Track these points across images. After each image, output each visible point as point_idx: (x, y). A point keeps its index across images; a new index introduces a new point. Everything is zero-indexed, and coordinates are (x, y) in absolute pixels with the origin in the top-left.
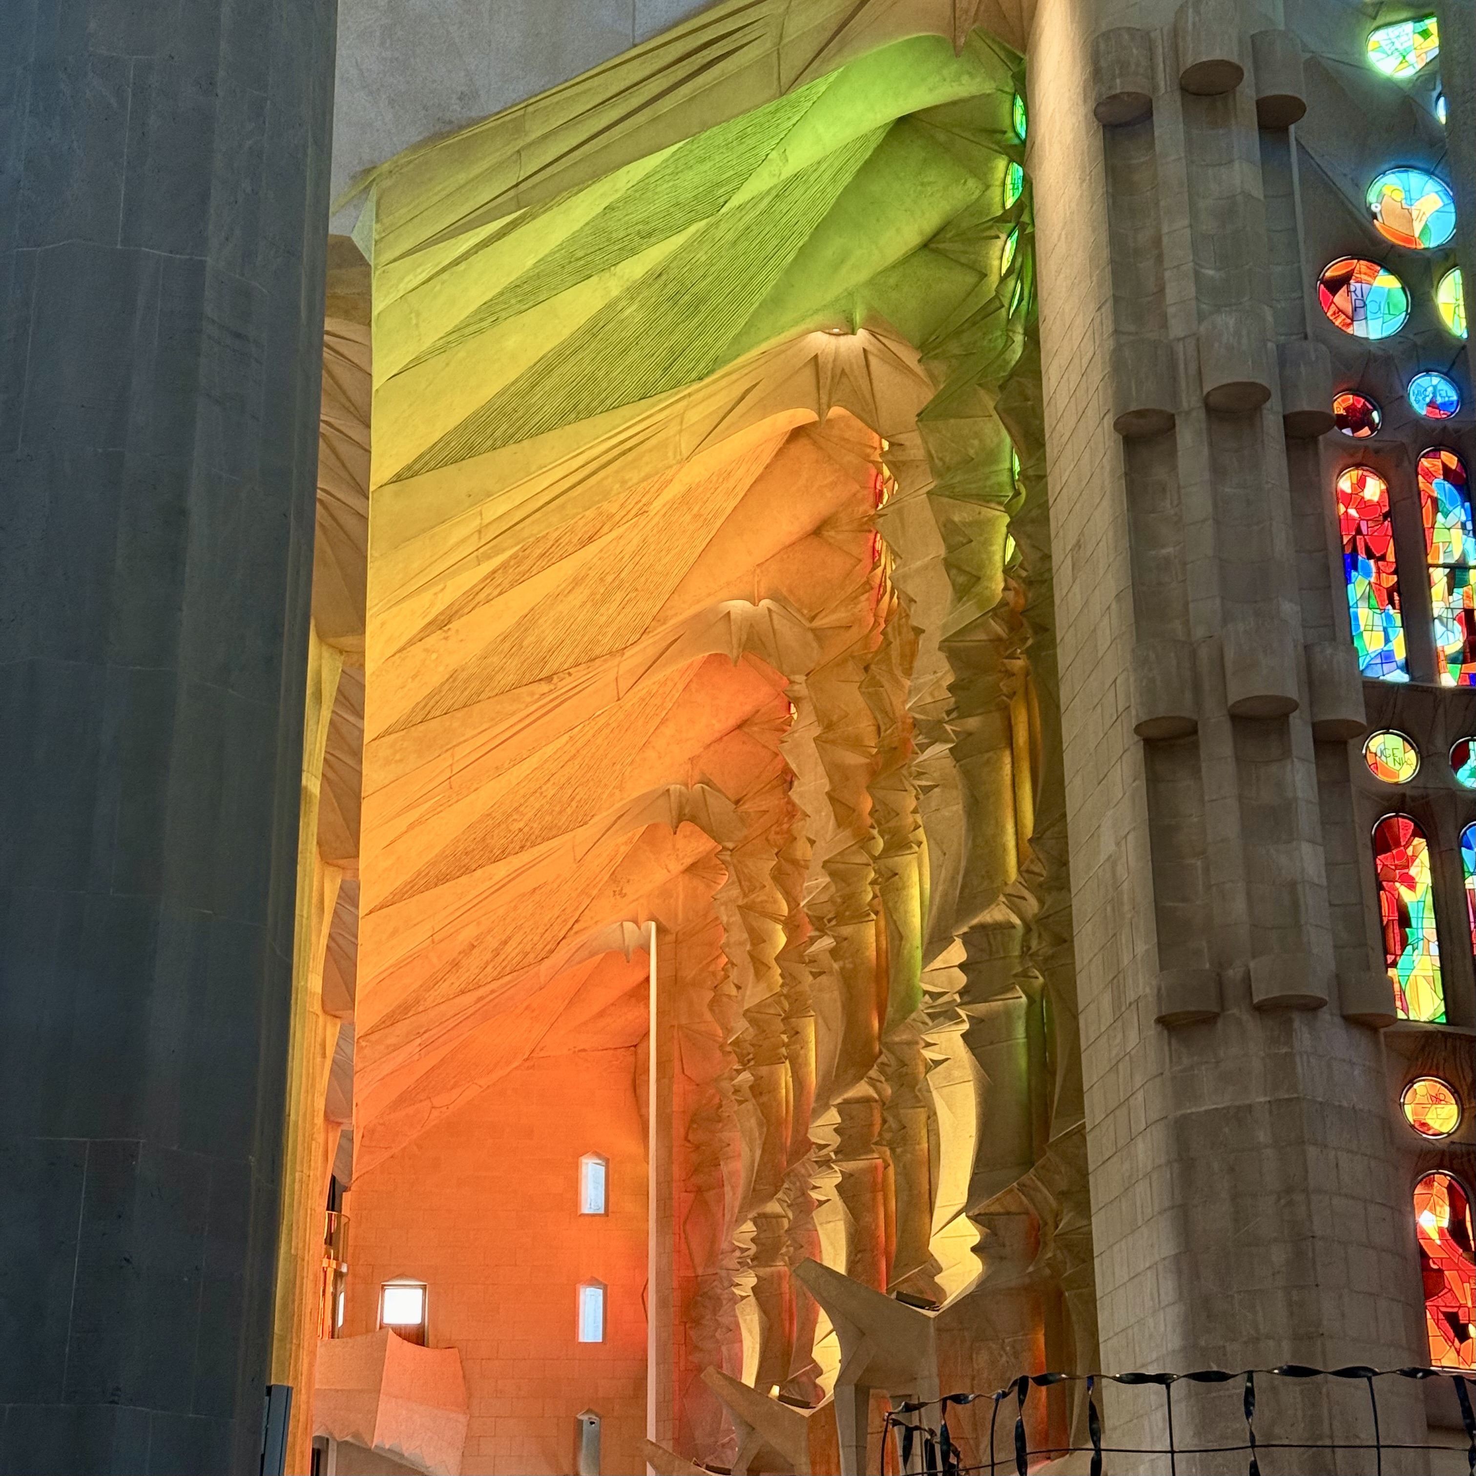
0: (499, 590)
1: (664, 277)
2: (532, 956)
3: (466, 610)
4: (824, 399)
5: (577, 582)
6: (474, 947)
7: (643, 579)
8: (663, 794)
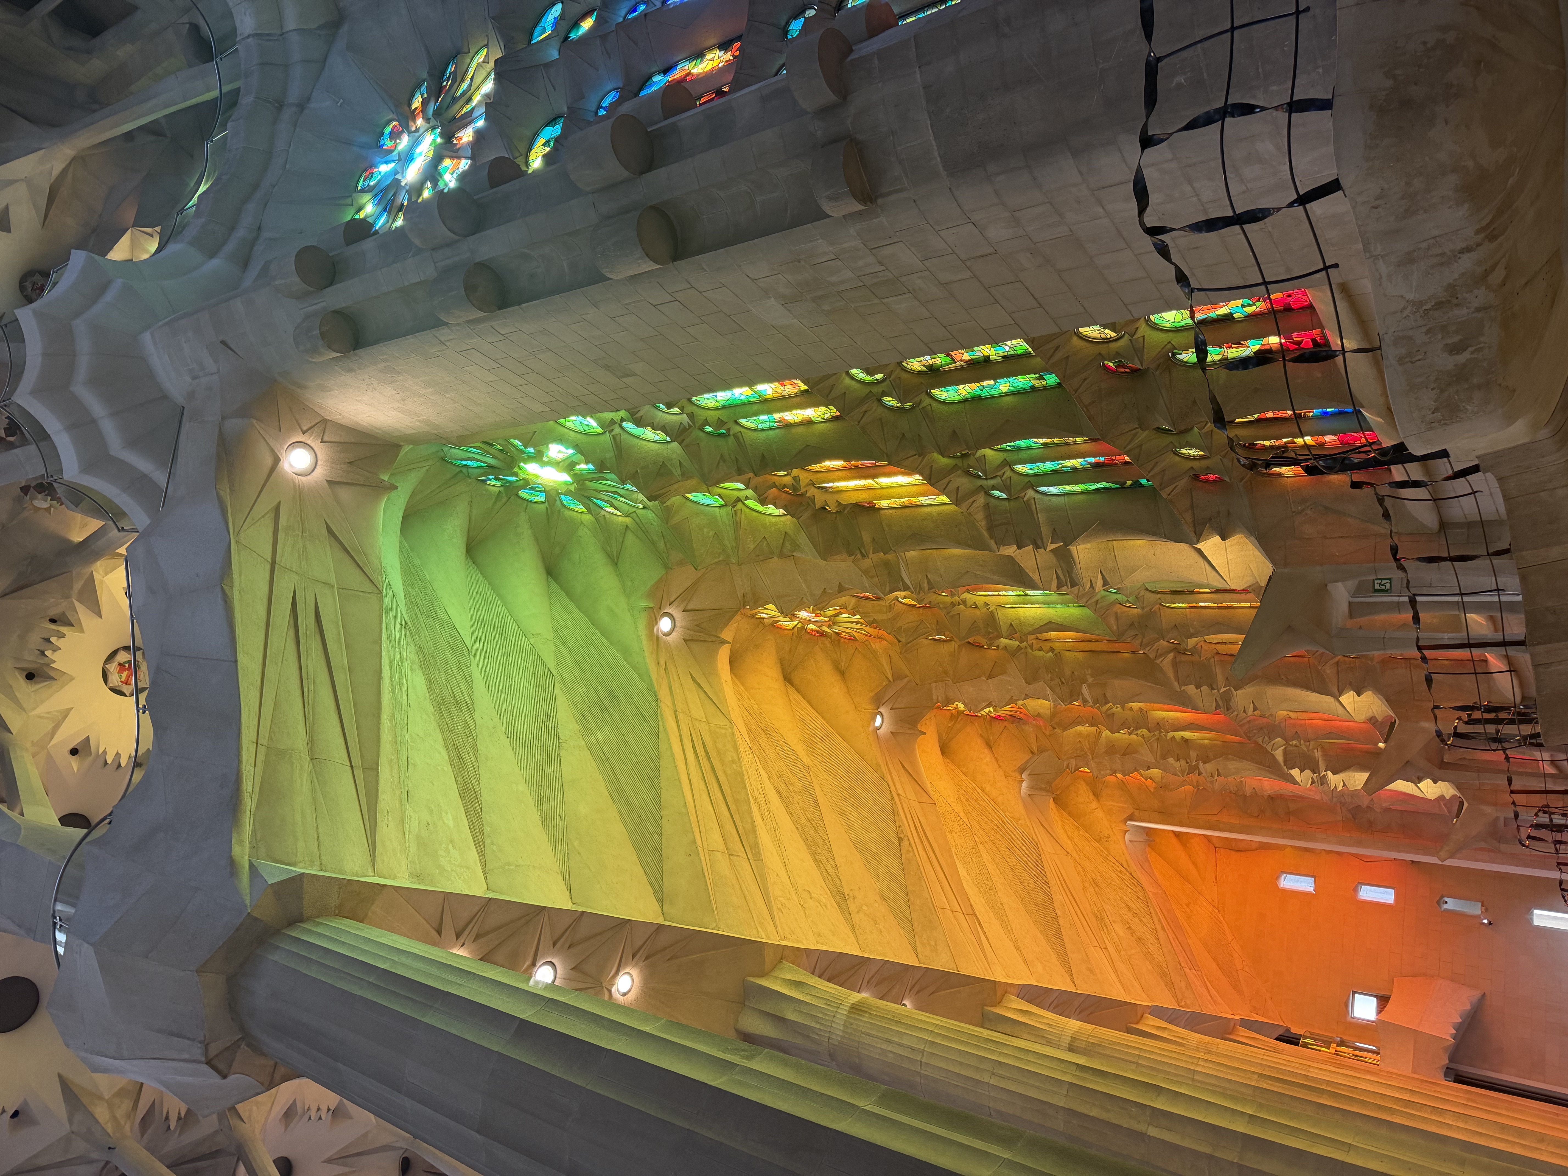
0: (830, 860)
1: (586, 713)
2: (1141, 895)
3: (838, 882)
4: (714, 639)
5: (843, 814)
6: (1130, 927)
7: (851, 775)
8: (1031, 799)
